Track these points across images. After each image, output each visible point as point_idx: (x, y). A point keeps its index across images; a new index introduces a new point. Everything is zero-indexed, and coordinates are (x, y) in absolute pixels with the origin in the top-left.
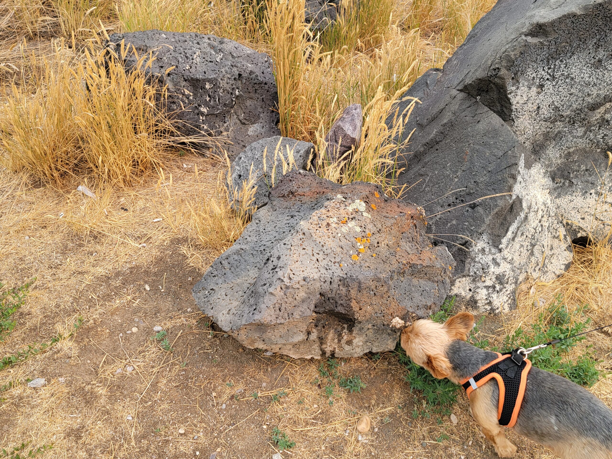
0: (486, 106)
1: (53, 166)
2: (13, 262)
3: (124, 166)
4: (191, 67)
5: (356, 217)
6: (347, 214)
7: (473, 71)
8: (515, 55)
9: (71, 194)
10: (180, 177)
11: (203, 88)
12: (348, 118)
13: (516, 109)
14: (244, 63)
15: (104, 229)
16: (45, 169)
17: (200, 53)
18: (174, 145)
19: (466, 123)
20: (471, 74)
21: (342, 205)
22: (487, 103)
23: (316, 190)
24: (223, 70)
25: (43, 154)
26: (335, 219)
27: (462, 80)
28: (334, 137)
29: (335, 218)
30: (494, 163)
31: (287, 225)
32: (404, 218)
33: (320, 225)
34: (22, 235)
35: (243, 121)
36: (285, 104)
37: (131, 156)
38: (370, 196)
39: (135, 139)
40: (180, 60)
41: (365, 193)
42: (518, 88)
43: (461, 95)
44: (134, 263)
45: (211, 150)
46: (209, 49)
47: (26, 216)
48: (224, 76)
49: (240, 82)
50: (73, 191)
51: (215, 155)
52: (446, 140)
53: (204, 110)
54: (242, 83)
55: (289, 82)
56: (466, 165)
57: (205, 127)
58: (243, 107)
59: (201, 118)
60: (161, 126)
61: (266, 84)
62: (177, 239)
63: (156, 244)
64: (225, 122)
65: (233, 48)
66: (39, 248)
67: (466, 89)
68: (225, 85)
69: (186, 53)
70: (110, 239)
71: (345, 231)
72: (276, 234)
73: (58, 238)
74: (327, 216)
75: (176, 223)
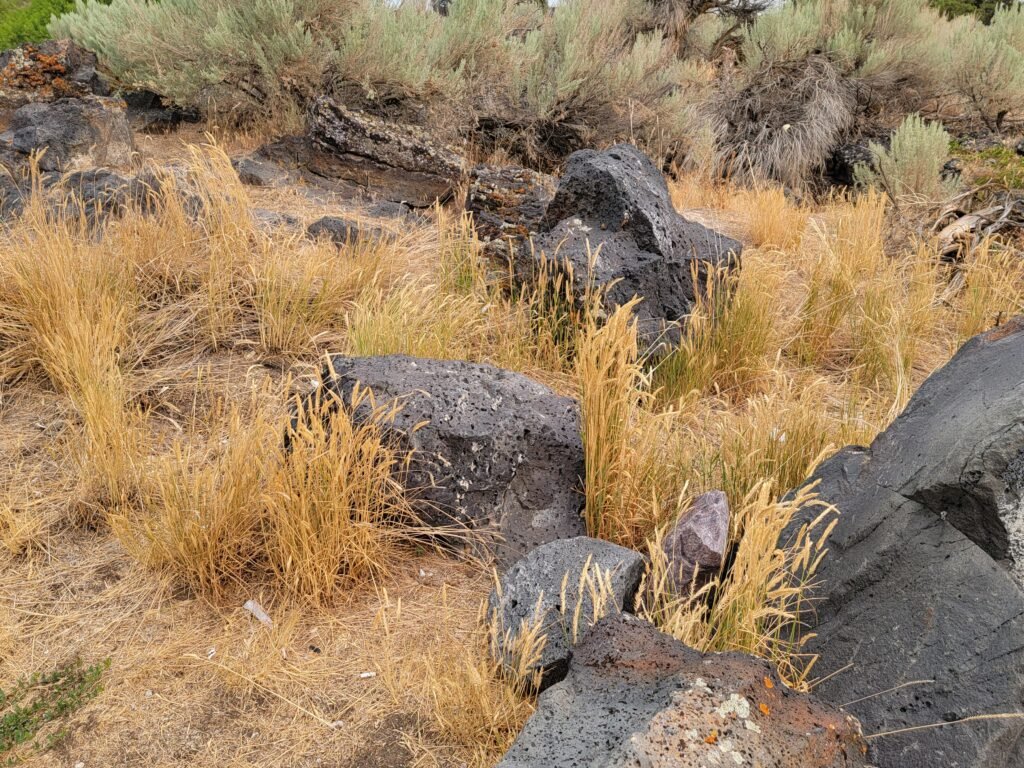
0: (960, 529)
1: (212, 566)
2: (118, 739)
3: (325, 572)
4: (452, 418)
5: (734, 729)
6: (717, 722)
7: (929, 467)
8: (1008, 453)
9: (233, 615)
10: (412, 593)
11: (467, 450)
12: (706, 518)
13: (1017, 541)
14: (535, 412)
15: (277, 685)
16: (201, 570)
17: (467, 396)
18: (409, 538)
19: (923, 556)
20: (926, 473)
21: (706, 702)
22: (959, 525)
23: (655, 658)
24: (501, 423)
25: (202, 547)
26: (695, 733)
27: (911, 480)
28: (680, 548)
29: (695, 731)
30: (986, 638)
31: (602, 728)
32: (822, 738)
33: (668, 745)
34: (143, 688)
35: (526, 504)
36: (596, 483)
37: (339, 556)
38: (756, 686)
39: (349, 528)
40: (437, 406)
41: (748, 680)
42: (1017, 507)
43: (911, 506)
44: (319, 760)
45: (468, 550)
46: (481, 391)
47: (154, 652)
48: (502, 432)
49: (525, 442)
50: (237, 609)
51: (475, 558)
52: (887, 581)
53: (464, 484)
54: (528, 444)
55: (605, 451)
56: (930, 636)
57: (463, 512)
58: (527, 482)
59: (458, 496)
60: (393, 510)
61: (567, 447)
62: (398, 717)
63: (361, 723)
64: (495, 504)
65: (518, 386)
66: (165, 716)
67: (918, 496)
68: (503, 447)
69: (446, 396)
70: (284, 705)
71: (713, 761)
72: (582, 747)
73: (199, 696)
74: (680, 726)
75: (400, 685)
